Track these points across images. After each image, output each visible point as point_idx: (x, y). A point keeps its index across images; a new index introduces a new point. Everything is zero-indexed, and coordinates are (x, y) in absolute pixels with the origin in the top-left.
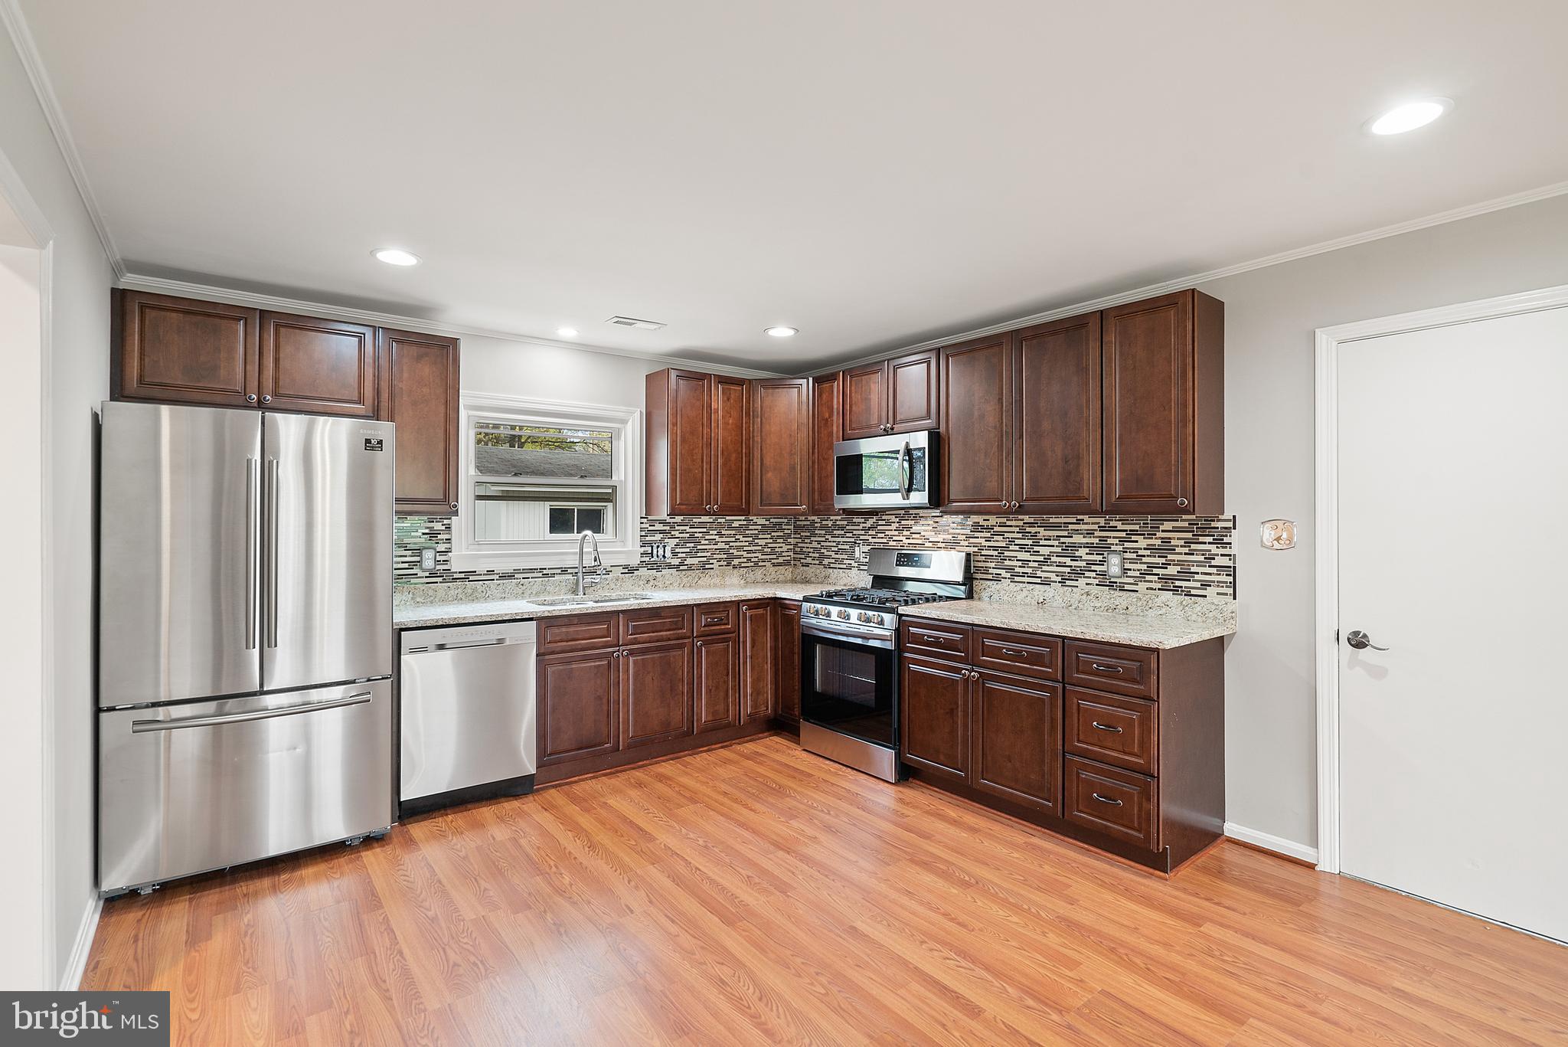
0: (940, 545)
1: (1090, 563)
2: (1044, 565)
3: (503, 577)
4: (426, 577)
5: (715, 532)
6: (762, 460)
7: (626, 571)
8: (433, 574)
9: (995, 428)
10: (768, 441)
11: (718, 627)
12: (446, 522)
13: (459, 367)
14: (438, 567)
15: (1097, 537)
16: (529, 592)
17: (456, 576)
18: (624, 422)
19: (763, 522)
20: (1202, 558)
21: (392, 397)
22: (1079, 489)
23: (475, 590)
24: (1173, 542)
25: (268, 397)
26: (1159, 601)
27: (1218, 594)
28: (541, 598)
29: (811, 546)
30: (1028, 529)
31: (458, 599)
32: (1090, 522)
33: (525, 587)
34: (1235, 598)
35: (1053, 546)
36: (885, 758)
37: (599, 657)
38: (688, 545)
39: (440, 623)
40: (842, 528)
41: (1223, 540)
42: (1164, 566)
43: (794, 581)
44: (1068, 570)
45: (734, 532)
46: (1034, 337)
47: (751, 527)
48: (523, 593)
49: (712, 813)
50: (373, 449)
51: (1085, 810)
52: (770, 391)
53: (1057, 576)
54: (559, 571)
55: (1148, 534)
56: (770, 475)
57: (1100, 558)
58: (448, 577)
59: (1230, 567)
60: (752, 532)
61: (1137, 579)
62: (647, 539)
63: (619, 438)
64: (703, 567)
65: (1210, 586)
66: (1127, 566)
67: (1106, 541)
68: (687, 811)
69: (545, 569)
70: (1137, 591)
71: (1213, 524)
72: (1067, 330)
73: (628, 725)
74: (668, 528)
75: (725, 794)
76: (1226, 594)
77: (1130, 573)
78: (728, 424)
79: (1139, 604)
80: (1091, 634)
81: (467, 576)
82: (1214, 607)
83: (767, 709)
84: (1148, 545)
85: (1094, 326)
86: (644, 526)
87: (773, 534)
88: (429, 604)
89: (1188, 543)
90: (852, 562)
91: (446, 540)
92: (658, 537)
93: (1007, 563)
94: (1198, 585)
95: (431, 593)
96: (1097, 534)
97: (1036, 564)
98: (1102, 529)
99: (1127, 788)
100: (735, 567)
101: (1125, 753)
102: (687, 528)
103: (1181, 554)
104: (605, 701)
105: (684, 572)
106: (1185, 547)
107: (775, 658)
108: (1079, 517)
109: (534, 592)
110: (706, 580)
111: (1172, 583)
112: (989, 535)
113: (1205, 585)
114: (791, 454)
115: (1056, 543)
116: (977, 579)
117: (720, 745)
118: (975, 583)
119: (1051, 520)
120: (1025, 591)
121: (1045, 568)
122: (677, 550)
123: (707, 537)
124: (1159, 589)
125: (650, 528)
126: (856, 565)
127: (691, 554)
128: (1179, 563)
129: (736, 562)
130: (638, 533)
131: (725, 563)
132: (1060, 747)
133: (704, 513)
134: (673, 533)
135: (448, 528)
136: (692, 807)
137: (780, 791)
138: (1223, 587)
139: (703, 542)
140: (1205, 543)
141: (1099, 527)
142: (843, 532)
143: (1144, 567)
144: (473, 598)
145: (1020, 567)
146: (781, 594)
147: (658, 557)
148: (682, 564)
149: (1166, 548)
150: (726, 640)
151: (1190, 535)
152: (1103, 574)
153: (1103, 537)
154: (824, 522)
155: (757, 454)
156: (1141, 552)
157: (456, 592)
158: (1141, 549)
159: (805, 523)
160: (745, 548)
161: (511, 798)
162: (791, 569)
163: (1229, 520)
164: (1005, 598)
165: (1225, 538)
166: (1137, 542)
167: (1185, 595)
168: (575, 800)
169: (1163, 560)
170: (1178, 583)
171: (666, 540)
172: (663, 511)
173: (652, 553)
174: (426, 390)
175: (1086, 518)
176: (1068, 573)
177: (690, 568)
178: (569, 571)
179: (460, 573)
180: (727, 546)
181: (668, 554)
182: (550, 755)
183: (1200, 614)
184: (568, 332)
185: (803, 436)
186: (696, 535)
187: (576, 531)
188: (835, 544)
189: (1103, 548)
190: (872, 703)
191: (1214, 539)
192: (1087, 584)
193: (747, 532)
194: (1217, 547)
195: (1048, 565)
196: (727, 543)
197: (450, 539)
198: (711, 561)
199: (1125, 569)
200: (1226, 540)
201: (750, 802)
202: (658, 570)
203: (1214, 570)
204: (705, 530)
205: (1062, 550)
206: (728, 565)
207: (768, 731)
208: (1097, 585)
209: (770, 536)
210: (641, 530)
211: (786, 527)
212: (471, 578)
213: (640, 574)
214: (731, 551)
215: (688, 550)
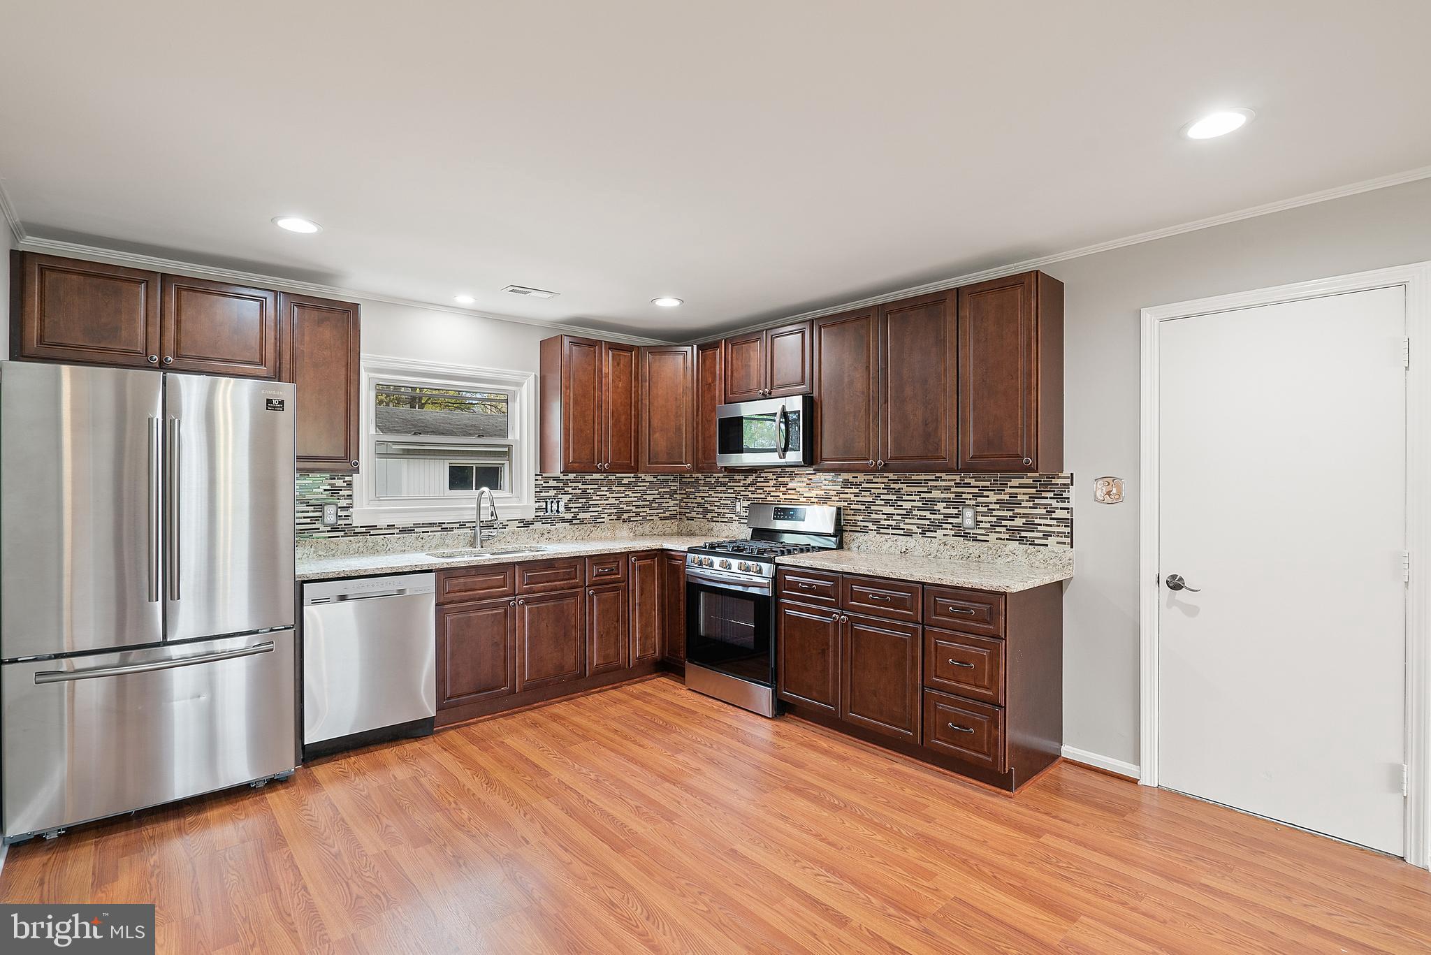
0: (813, 500)
1: (947, 516)
2: (907, 518)
3: (403, 531)
4: (328, 531)
5: (606, 489)
6: (650, 422)
7: (522, 525)
8: (334, 529)
9: (863, 393)
10: (656, 404)
11: (609, 577)
12: (347, 479)
13: (360, 331)
14: (340, 522)
15: (953, 493)
16: (428, 545)
17: (357, 530)
18: (519, 385)
19: (651, 479)
20: (1044, 511)
21: (293, 359)
22: (938, 449)
23: (376, 543)
24: (1019, 497)
25: (170, 358)
26: (1007, 550)
27: (1057, 543)
28: (440, 551)
29: (695, 501)
30: (892, 486)
31: (359, 552)
32: (948, 479)
33: (424, 541)
34: (1072, 547)
35: (915, 501)
36: (763, 695)
37: (496, 606)
38: (581, 501)
39: (342, 575)
40: (724, 484)
41: (1062, 495)
42: (1012, 519)
43: (679, 534)
44: (928, 522)
45: (623, 489)
46: (898, 311)
47: (639, 484)
48: (422, 546)
49: (603, 749)
50: (274, 409)
51: (943, 738)
52: (658, 357)
53: (918, 528)
54: (458, 525)
55: (998, 490)
56: (657, 435)
57: (956, 511)
58: (348, 531)
59: (1068, 519)
60: (640, 488)
61: (988, 530)
62: (542, 494)
63: (515, 401)
64: (595, 521)
65: (1051, 536)
66: (979, 518)
67: (962, 496)
68: (580, 748)
69: (444, 523)
70: (988, 541)
71: (1054, 481)
72: (927, 305)
73: (523, 669)
74: (562, 484)
75: (616, 731)
76: (1065, 543)
77: (982, 525)
78: (618, 387)
79: (990, 553)
80: (948, 580)
81: (369, 530)
82: (1054, 555)
83: (655, 652)
84: (998, 500)
85: (950, 303)
86: (538, 482)
87: (660, 490)
88: (331, 557)
89: (1032, 498)
90: (733, 516)
91: (347, 496)
92: (552, 493)
93: (874, 516)
94: (1041, 535)
95: (332, 546)
96: (953, 489)
97: (899, 518)
98: (958, 485)
99: (978, 717)
100: (624, 521)
101: (976, 686)
102: (579, 485)
103: (1026, 507)
104: (502, 646)
105: (576, 526)
106: (1030, 501)
107: (662, 605)
108: (938, 475)
109: (434, 546)
110: (598, 533)
111: (1019, 533)
112: (857, 491)
113: (1047, 535)
114: (677, 416)
115: (917, 498)
116: (847, 531)
117: (611, 686)
118: (845, 534)
119: (913, 478)
120: (889, 543)
121: (907, 521)
122: (570, 505)
123: (598, 493)
124: (1007, 539)
125: (545, 485)
126: (737, 518)
127: (584, 509)
128: (1025, 516)
129: (625, 516)
130: (533, 489)
131: (616, 517)
132: (920, 682)
133: (596, 470)
134: (566, 489)
135: (350, 485)
136: (585, 744)
137: (666, 728)
138: (1062, 537)
139: (594, 498)
140: (1047, 498)
141: (955, 484)
142: (725, 489)
143: (994, 519)
144: (374, 551)
145: (885, 520)
146: (667, 546)
147: (552, 511)
148: (575, 518)
149: (1013, 503)
150: (617, 589)
151: (1034, 491)
152: (959, 526)
153: (959, 493)
154: (707, 479)
155: (645, 416)
156: (991, 506)
157: (358, 545)
158: (991, 503)
159: (690, 480)
160: (634, 504)
161: (412, 740)
162: (677, 523)
163: (1068, 478)
164: (872, 548)
165: (1064, 494)
166: (988, 497)
167: (1030, 544)
168: (473, 740)
169: (1011, 513)
170: (1023, 534)
171: (560, 496)
172: (556, 469)
173: (546, 508)
174: (327, 353)
175: (944, 476)
176: (928, 525)
177: (582, 522)
178: (467, 525)
179: (361, 527)
180: (618, 502)
181: (562, 509)
182: (449, 698)
183: (1042, 561)
184: (465, 299)
185: (688, 400)
186: (588, 491)
187: (474, 488)
188: (717, 499)
189: (958, 502)
190: (752, 646)
191: (1054, 495)
192: (944, 535)
193: (636, 488)
194: (1057, 502)
195: (910, 518)
196: (617, 498)
197: (351, 496)
198: (602, 516)
199: (977, 521)
200: (1065, 495)
201: (639, 738)
202: (552, 523)
203: (1054, 522)
204: (596, 486)
205: (923, 504)
206: (619, 519)
207: (656, 672)
208: (953, 536)
209: (657, 492)
210: (536, 486)
211: (673, 484)
212: (372, 532)
213: (534, 528)
214: (621, 506)
215: (580, 505)
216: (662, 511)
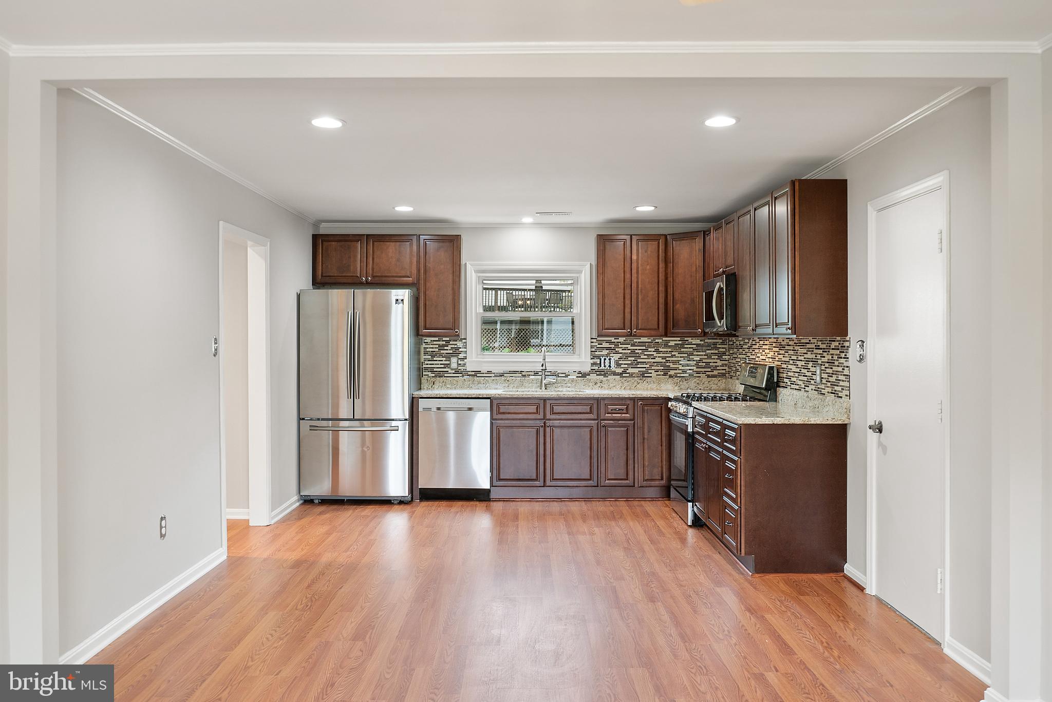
1: (812, 373)
3: (497, 375)
4: (453, 373)
5: (653, 350)
7: (580, 375)
8: (457, 372)
12: (464, 341)
14: (459, 368)
16: (512, 386)
17: (469, 373)
18: (580, 272)
19: (698, 342)
20: (841, 369)
23: (479, 381)
25: (370, 278)
27: (845, 395)
30: (795, 348)
31: (470, 387)
32: (813, 342)
33: (510, 382)
34: (849, 399)
35: (802, 361)
38: (629, 359)
42: (832, 375)
45: (670, 350)
47: (686, 346)
48: (508, 386)
50: (399, 304)
52: (678, 242)
53: (803, 383)
55: (828, 351)
58: (464, 373)
59: (848, 375)
61: (825, 385)
62: (596, 353)
63: (578, 284)
64: (643, 375)
65: (844, 390)
66: (822, 375)
70: (824, 394)
71: (845, 344)
74: (613, 346)
77: (823, 381)
78: (646, 270)
81: (476, 373)
84: (828, 359)
86: (594, 344)
87: (707, 352)
88: (453, 389)
91: (464, 352)
92: (605, 352)
95: (455, 382)
98: (816, 347)
100: (671, 376)
102: (629, 346)
103: (836, 366)
105: (625, 378)
108: (810, 338)
109: (515, 386)
110: (644, 385)
112: (784, 352)
115: (803, 358)
116: (780, 387)
118: (778, 389)
119: (802, 341)
120: (792, 396)
122: (620, 362)
123: (646, 353)
124: (830, 393)
125: (599, 346)
127: (634, 365)
128: (836, 372)
129: (672, 372)
130: (589, 349)
134: (617, 349)
135: (465, 345)
138: (847, 390)
139: (642, 357)
143: (827, 376)
144: (478, 385)
145: (793, 377)
147: (605, 366)
148: (624, 372)
149: (832, 362)
152: (816, 382)
153: (816, 354)
156: (826, 365)
157: (469, 383)
158: (826, 362)
160: (681, 362)
163: (849, 341)
165: (847, 354)
167: (837, 397)
170: (835, 388)
171: (611, 355)
173: (600, 364)
177: (631, 375)
179: (471, 371)
180: (664, 360)
181: (613, 364)
186: (637, 351)
189: (816, 361)
192: (811, 389)
193: (682, 350)
194: (845, 361)
196: (664, 358)
197: (466, 352)
198: (650, 371)
199: (821, 378)
202: (605, 375)
203: (844, 378)
204: (644, 348)
206: (665, 374)
208: (814, 390)
209: (704, 353)
210: (592, 347)
211: (720, 346)
212: (478, 375)
213: (589, 378)
214: (667, 364)
215: (630, 362)
216: (710, 370)
